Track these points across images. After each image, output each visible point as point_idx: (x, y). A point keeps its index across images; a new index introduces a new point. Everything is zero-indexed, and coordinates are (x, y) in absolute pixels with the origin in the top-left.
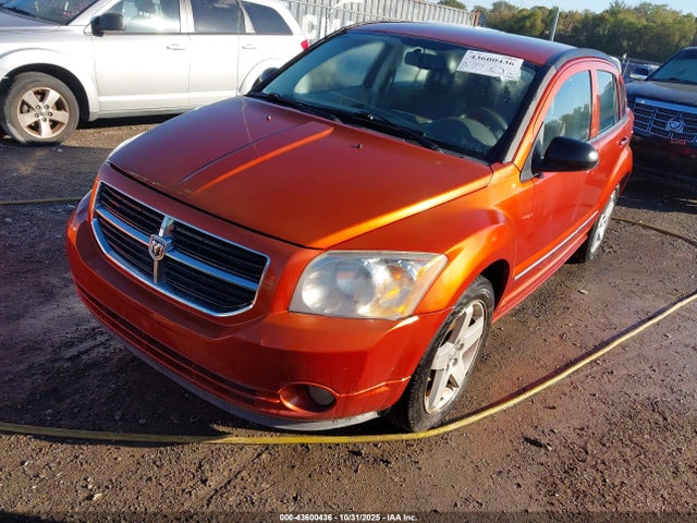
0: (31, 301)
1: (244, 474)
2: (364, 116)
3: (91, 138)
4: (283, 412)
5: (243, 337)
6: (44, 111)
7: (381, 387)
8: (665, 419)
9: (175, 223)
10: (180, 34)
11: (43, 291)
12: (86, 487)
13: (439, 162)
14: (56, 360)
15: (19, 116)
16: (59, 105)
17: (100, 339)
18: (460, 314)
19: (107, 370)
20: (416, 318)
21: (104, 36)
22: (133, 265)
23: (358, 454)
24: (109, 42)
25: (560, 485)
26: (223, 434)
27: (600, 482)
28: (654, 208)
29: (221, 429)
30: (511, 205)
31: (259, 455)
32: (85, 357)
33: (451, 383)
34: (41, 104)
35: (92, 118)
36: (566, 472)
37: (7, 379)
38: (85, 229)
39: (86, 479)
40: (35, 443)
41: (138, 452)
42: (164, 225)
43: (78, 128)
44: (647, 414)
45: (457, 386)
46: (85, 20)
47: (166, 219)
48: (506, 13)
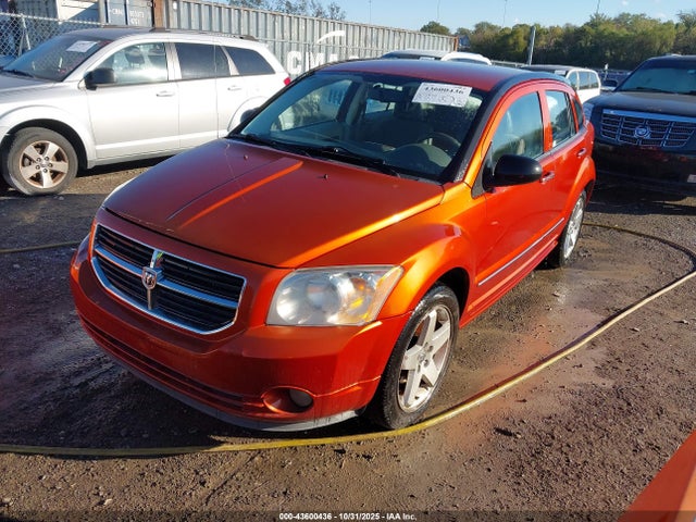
0: (42, 338)
1: (238, 475)
2: (330, 149)
3: (90, 185)
4: (268, 415)
5: (227, 351)
6: (44, 162)
7: (354, 386)
8: (629, 404)
9: (164, 255)
10: (168, 81)
11: (51, 328)
12: (98, 494)
13: (395, 186)
14: (66, 388)
15: (22, 169)
16: (58, 157)
17: (105, 367)
18: (424, 318)
19: (113, 393)
20: (379, 323)
21: (98, 90)
22: (130, 295)
23: (342, 452)
24: (103, 95)
25: (527, 468)
26: (220, 443)
27: (563, 462)
28: (630, 212)
29: (218, 438)
30: (464, 219)
31: (252, 459)
32: (92, 384)
33: (424, 383)
34: (41, 156)
35: (90, 166)
36: (533, 455)
37: (22, 407)
38: (86, 266)
39: (97, 488)
40: (49, 461)
41: (143, 463)
42: (154, 258)
43: (78, 176)
44: (612, 401)
45: (431, 386)
46: (79, 76)
47: (155, 253)
48: (488, 33)
